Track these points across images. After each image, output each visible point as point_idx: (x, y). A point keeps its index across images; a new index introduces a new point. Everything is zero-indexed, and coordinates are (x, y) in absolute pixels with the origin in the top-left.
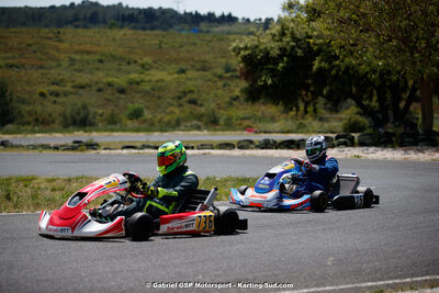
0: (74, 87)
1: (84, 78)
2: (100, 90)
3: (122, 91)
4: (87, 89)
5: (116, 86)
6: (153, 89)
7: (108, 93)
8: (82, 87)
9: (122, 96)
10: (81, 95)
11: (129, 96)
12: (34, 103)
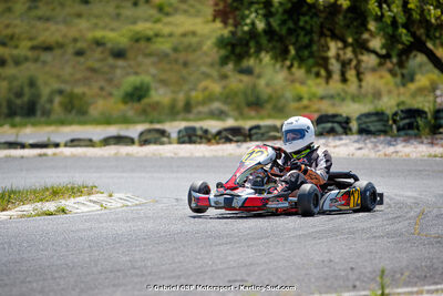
0: (33, 48)
1: (51, 33)
2: (80, 53)
3: (119, 54)
4: (58, 52)
5: (109, 45)
6: (175, 50)
7: (95, 58)
8: (48, 48)
9: (120, 63)
10: (44, 63)
11: (132, 63)
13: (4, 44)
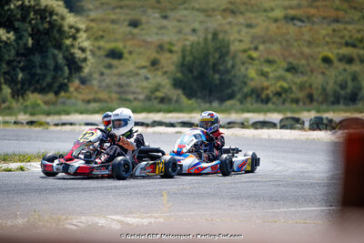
12: (312, 71)
13: (354, 46)
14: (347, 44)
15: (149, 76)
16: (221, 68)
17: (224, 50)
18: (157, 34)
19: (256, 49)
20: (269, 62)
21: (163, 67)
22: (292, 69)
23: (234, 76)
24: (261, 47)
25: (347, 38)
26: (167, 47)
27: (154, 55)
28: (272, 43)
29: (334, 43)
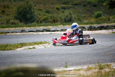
2: (84, 6)
3: (95, 6)
7: (88, 7)
8: (76, 5)
10: (75, 8)
11: (98, 8)
12: (54, 12)
13: (65, 4)
14: (63, 3)
15: (2, 16)
16: (30, 12)
17: (31, 7)
18: (3, 2)
19: (35, 6)
20: (40, 10)
21: (6, 13)
22: (47, 12)
23: (34, 15)
24: (37, 5)
25: (63, 2)
26: (7, 6)
27: (3, 9)
28: (40, 4)
29: (59, 3)
